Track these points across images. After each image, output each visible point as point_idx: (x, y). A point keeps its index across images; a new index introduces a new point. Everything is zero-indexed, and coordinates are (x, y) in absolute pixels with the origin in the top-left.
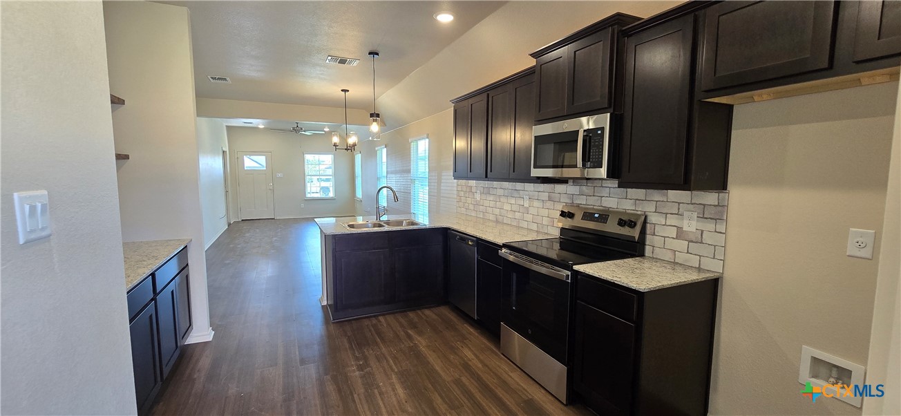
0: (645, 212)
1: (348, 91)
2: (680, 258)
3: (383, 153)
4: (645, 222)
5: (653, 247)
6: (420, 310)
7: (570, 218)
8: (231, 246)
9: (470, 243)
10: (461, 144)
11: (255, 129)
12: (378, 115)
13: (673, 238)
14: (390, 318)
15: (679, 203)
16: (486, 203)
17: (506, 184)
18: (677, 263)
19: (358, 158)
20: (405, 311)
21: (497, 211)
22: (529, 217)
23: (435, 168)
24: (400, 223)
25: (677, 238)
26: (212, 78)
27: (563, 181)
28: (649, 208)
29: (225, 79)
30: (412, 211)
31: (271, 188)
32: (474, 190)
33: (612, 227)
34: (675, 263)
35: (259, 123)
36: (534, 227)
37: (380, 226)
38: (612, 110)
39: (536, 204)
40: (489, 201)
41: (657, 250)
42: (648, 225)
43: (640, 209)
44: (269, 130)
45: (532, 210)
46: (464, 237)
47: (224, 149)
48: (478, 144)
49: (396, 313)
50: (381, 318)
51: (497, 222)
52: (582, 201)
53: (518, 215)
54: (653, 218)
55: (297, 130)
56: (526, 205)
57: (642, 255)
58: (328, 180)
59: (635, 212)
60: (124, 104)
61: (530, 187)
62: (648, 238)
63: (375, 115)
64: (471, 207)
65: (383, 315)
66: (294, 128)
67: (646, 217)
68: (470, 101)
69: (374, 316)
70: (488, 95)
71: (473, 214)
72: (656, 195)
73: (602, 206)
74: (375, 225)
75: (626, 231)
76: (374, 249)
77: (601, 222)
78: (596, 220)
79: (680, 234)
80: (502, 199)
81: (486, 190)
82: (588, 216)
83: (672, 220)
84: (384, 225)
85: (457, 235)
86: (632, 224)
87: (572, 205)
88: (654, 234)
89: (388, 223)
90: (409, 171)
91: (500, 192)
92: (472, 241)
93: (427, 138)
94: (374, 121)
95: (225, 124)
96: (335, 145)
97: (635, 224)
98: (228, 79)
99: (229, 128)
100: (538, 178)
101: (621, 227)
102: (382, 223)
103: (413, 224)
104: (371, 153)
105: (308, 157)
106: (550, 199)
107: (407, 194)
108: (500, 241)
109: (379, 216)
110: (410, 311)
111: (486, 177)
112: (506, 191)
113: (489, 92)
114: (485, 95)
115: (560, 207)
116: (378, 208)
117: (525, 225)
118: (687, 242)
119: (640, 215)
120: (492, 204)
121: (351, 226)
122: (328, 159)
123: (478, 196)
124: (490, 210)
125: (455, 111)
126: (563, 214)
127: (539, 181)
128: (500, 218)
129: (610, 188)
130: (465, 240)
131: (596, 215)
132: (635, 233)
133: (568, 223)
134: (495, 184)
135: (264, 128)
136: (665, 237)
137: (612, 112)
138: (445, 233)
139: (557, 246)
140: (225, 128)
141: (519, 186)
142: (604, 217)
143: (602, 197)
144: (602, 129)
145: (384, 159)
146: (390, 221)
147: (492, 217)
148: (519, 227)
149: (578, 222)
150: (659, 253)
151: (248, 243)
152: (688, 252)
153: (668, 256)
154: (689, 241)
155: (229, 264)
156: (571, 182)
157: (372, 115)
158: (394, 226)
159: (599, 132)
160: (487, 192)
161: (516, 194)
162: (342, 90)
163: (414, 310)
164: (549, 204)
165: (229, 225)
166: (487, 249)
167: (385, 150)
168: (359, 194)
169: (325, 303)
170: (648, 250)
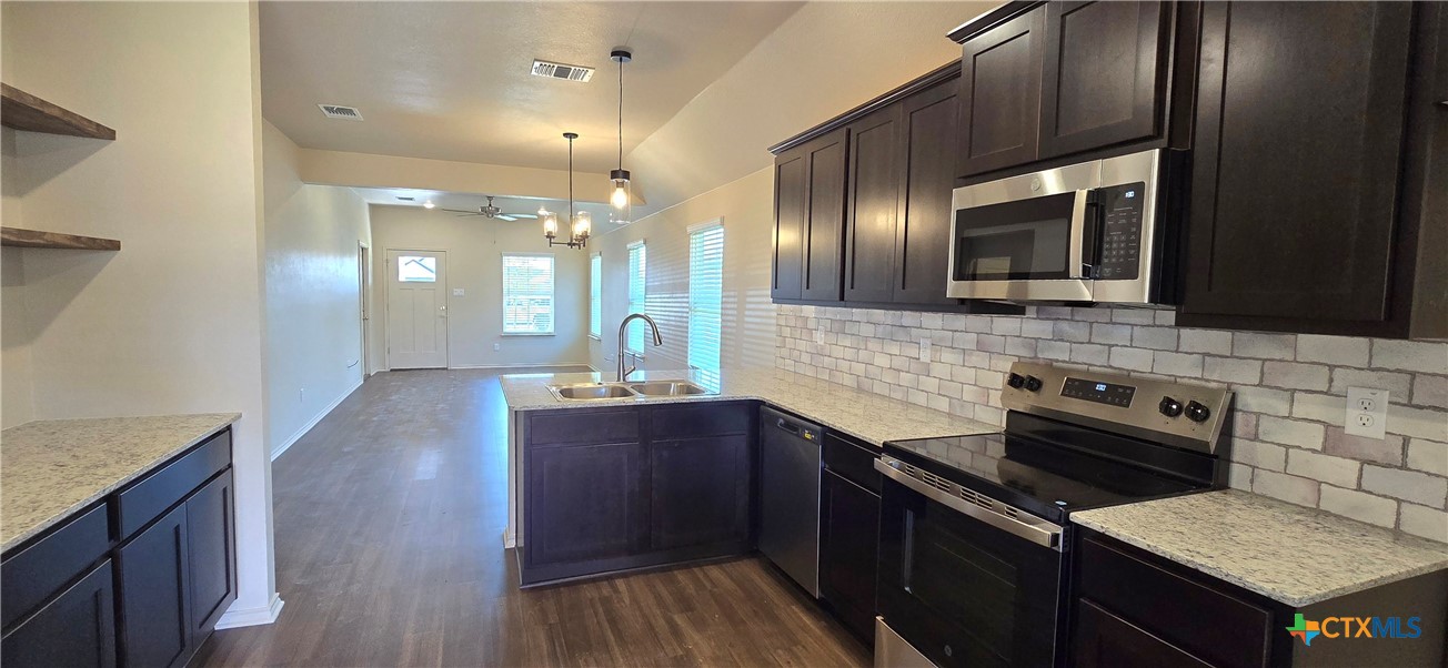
0: (1230, 384)
1: (576, 136)
2: (1333, 501)
3: (639, 256)
4: (1231, 409)
5: (1254, 467)
6: (699, 566)
7: (1032, 390)
8: (361, 418)
9: (808, 436)
10: (789, 237)
11: (420, 210)
12: (626, 175)
13: (1314, 451)
14: (638, 583)
15: (1332, 368)
16: (838, 352)
17: (878, 314)
18: (1327, 514)
19: (596, 263)
20: (670, 569)
21: (860, 369)
22: (930, 384)
23: (734, 284)
24: (663, 388)
25: (1324, 451)
26: (327, 109)
27: (1013, 309)
28: (1243, 375)
29: (350, 112)
30: (690, 363)
31: (444, 314)
32: (812, 324)
33: (1146, 418)
34: (1318, 512)
35: (424, 197)
36: (943, 405)
37: (625, 393)
38: (1164, 142)
39: (948, 356)
40: (842, 349)
41: (1263, 475)
42: (1239, 417)
43: (1218, 376)
44: (443, 211)
45: (937, 369)
46: (795, 423)
47: (363, 244)
48: (825, 239)
49: (653, 571)
50: (620, 584)
51: (859, 389)
52: (1059, 354)
53: (905, 379)
54: (1250, 400)
55: (488, 212)
56: (925, 356)
57: (1223, 486)
58: (544, 302)
59: (1203, 383)
60: (114, 139)
61: (933, 320)
62: (1240, 447)
63: (620, 174)
64: (806, 358)
65: (624, 576)
66: (483, 209)
67: (1234, 397)
68: (810, 147)
69: (608, 578)
70: (849, 131)
71: (810, 372)
72: (1263, 345)
73: (1111, 367)
74: (614, 392)
75: (1182, 427)
76: (611, 440)
77: (1112, 403)
78: (1102, 398)
79: (1335, 443)
80: (870, 345)
81: (837, 326)
82: (1080, 387)
83: (1307, 407)
84: (632, 390)
85: (779, 417)
86: (1198, 413)
87: (1034, 363)
88: (1256, 438)
89: (640, 387)
90: (685, 287)
91: (867, 330)
92: (812, 432)
93: (722, 224)
94: (619, 185)
95: (367, 201)
96: (550, 236)
97: (1207, 414)
98: (356, 110)
99: (373, 207)
100: (962, 301)
101: (1169, 419)
102: (629, 388)
103: (691, 390)
104: (617, 256)
105: (510, 263)
106: (981, 347)
107: (682, 330)
108: (877, 437)
109: (623, 373)
110: (679, 568)
111: (842, 298)
112: (880, 329)
113: (851, 129)
114: (841, 135)
115: (1007, 366)
116: (621, 356)
117: (921, 399)
118: (1357, 465)
119: (1215, 393)
120: (849, 354)
121: (567, 393)
122: (545, 264)
123: (819, 338)
124: (844, 365)
125: (779, 168)
126: (1015, 381)
127: (964, 307)
128: (866, 383)
129: (1132, 325)
130: (796, 430)
131: (1101, 388)
132: (1208, 434)
133: (1025, 401)
134: (858, 313)
135: (434, 210)
136: (1287, 447)
137: (1165, 145)
138: (755, 410)
139: (998, 450)
140: (367, 207)
141: (909, 317)
142: (1120, 392)
143: (1111, 346)
144: (1139, 188)
145: (643, 266)
146: (646, 385)
147: (848, 380)
148: (907, 404)
149: (1052, 399)
150: (1270, 484)
151: (391, 413)
152: (1359, 488)
153: (1299, 493)
154: (1363, 462)
155: (348, 453)
156: (1031, 311)
157: (614, 174)
158: (652, 393)
159: (1130, 194)
160: (839, 329)
161: (901, 335)
162: (565, 135)
163: (687, 567)
164: (978, 359)
165: (367, 378)
166: (846, 451)
167: (643, 251)
168: (596, 329)
169: (511, 544)
170: (1238, 475)
